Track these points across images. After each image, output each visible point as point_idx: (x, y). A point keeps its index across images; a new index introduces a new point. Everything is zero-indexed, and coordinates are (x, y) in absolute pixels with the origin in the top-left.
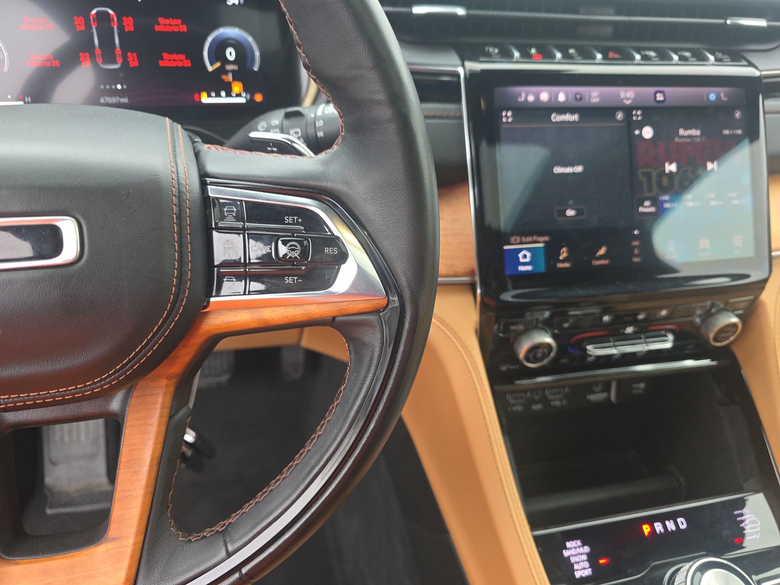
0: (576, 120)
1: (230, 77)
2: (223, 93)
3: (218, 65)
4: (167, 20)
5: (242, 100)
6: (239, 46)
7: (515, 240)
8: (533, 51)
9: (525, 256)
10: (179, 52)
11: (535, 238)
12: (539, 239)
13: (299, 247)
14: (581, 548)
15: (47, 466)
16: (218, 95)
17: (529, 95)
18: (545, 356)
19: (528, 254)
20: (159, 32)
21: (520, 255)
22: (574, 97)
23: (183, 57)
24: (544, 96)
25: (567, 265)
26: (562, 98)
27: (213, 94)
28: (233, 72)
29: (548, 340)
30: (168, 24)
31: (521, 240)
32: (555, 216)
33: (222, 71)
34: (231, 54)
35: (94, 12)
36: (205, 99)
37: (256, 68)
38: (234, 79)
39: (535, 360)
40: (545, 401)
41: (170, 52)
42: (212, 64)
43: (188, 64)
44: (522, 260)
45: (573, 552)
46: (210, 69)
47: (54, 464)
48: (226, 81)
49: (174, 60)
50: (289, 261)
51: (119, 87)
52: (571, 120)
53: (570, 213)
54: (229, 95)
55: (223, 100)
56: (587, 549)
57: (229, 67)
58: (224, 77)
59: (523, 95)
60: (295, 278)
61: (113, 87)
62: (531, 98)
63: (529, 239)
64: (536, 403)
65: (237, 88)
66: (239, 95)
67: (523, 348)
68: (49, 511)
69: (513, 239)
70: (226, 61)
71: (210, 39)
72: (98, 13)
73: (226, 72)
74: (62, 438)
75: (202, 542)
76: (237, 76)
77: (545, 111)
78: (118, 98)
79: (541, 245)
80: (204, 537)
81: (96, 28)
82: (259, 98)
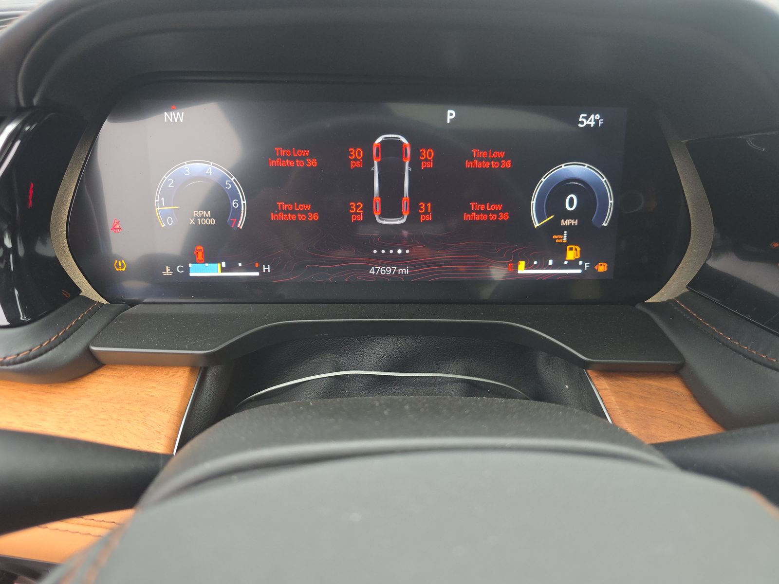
1: (565, 237)
2: (551, 262)
3: (549, 218)
4: (486, 152)
5: (576, 271)
10: (494, 200)
16: (543, 264)
20: (470, 169)
23: (500, 207)
27: (535, 262)
28: (569, 228)
30: (485, 157)
33: (554, 228)
34: (572, 202)
35: (379, 140)
36: (523, 269)
37: (605, 224)
38: (570, 241)
41: (482, 200)
42: (540, 217)
43: (505, 216)
46: (536, 224)
48: (558, 242)
49: (486, 212)
51: (399, 251)
54: (559, 264)
55: (550, 270)
57: (566, 222)
58: (555, 236)
61: (391, 252)
66: (573, 264)
70: (562, 213)
71: (543, 182)
73: (560, 230)
76: (575, 236)
78: (395, 268)
81: (379, 163)
82: (602, 268)
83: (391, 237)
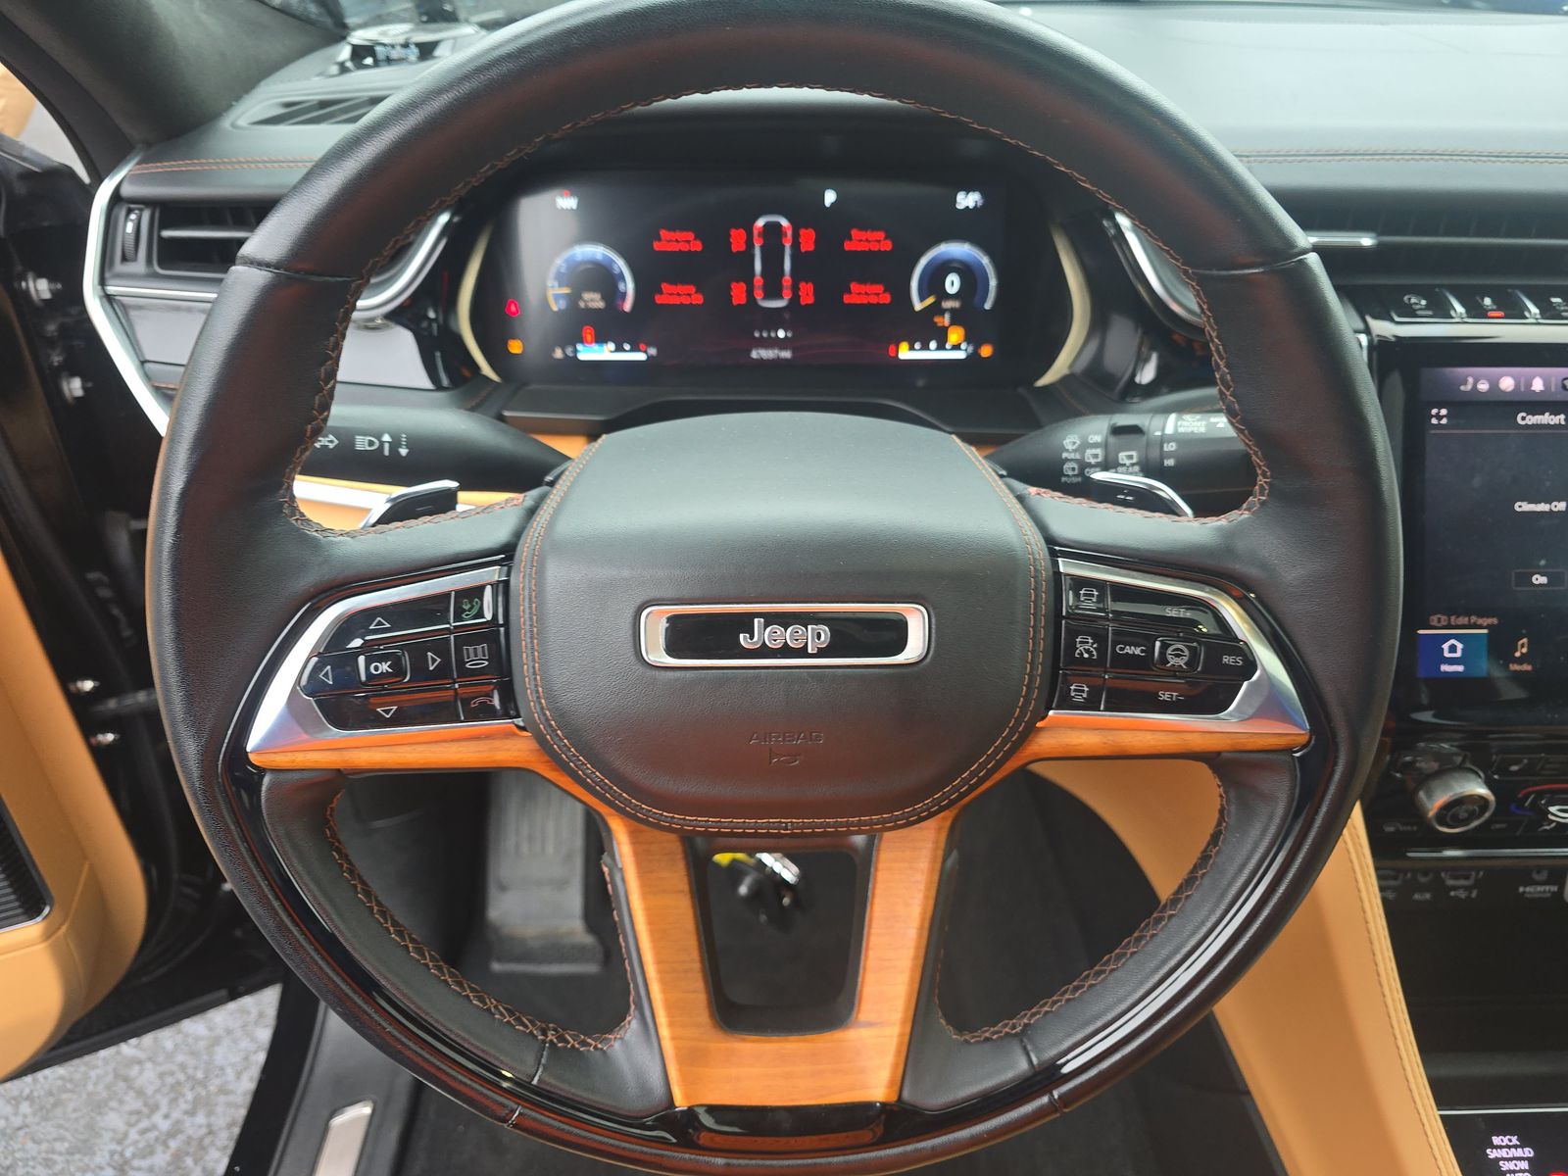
0: (1563, 423)
1: (947, 319)
2: (933, 345)
3: (930, 300)
4: (864, 233)
5: (960, 355)
6: (967, 271)
7: (1439, 620)
8: (1487, 301)
9: (1453, 649)
10: (874, 282)
11: (1474, 619)
12: (1480, 621)
13: (1187, 653)
14: (1519, 1150)
15: (493, 892)
16: (925, 347)
17: (1478, 381)
18: (1472, 816)
19: (1460, 646)
20: (850, 251)
21: (1446, 646)
22: (1560, 385)
23: (880, 288)
24: (1507, 384)
25: (1527, 667)
26: (1538, 385)
27: (917, 346)
28: (952, 311)
29: (1482, 790)
30: (864, 239)
31: (1449, 620)
32: (1513, 583)
33: (936, 309)
34: (953, 283)
35: (761, 223)
36: (905, 353)
37: (988, 306)
38: (953, 322)
39: (1456, 822)
40: (1439, 888)
41: (862, 281)
42: (922, 298)
43: (886, 299)
44: (1447, 654)
45: (1503, 1153)
46: (918, 306)
47: (503, 888)
48: (940, 325)
49: (866, 293)
50: (1170, 671)
51: (781, 334)
52: (1552, 423)
53: (1539, 580)
54: (941, 347)
55: (933, 354)
56: (1528, 1152)
57: (947, 304)
58: (937, 319)
59: (1471, 380)
60: (1175, 694)
61: (773, 335)
62: (1483, 386)
63: (1463, 620)
64: (1422, 889)
65: (955, 335)
66: (957, 347)
67: (1435, 801)
68: (496, 967)
69: (1434, 619)
70: (943, 295)
71: (923, 261)
72: (767, 225)
73: (942, 312)
74: (517, 846)
75: (987, 1046)
76: (957, 318)
77: (1507, 407)
78: (776, 351)
79: (1485, 631)
80: (987, 1039)
81: (762, 247)
82: (986, 351)
83: (774, 319)
